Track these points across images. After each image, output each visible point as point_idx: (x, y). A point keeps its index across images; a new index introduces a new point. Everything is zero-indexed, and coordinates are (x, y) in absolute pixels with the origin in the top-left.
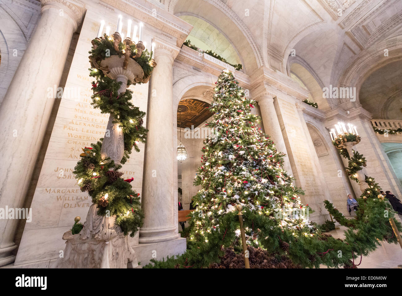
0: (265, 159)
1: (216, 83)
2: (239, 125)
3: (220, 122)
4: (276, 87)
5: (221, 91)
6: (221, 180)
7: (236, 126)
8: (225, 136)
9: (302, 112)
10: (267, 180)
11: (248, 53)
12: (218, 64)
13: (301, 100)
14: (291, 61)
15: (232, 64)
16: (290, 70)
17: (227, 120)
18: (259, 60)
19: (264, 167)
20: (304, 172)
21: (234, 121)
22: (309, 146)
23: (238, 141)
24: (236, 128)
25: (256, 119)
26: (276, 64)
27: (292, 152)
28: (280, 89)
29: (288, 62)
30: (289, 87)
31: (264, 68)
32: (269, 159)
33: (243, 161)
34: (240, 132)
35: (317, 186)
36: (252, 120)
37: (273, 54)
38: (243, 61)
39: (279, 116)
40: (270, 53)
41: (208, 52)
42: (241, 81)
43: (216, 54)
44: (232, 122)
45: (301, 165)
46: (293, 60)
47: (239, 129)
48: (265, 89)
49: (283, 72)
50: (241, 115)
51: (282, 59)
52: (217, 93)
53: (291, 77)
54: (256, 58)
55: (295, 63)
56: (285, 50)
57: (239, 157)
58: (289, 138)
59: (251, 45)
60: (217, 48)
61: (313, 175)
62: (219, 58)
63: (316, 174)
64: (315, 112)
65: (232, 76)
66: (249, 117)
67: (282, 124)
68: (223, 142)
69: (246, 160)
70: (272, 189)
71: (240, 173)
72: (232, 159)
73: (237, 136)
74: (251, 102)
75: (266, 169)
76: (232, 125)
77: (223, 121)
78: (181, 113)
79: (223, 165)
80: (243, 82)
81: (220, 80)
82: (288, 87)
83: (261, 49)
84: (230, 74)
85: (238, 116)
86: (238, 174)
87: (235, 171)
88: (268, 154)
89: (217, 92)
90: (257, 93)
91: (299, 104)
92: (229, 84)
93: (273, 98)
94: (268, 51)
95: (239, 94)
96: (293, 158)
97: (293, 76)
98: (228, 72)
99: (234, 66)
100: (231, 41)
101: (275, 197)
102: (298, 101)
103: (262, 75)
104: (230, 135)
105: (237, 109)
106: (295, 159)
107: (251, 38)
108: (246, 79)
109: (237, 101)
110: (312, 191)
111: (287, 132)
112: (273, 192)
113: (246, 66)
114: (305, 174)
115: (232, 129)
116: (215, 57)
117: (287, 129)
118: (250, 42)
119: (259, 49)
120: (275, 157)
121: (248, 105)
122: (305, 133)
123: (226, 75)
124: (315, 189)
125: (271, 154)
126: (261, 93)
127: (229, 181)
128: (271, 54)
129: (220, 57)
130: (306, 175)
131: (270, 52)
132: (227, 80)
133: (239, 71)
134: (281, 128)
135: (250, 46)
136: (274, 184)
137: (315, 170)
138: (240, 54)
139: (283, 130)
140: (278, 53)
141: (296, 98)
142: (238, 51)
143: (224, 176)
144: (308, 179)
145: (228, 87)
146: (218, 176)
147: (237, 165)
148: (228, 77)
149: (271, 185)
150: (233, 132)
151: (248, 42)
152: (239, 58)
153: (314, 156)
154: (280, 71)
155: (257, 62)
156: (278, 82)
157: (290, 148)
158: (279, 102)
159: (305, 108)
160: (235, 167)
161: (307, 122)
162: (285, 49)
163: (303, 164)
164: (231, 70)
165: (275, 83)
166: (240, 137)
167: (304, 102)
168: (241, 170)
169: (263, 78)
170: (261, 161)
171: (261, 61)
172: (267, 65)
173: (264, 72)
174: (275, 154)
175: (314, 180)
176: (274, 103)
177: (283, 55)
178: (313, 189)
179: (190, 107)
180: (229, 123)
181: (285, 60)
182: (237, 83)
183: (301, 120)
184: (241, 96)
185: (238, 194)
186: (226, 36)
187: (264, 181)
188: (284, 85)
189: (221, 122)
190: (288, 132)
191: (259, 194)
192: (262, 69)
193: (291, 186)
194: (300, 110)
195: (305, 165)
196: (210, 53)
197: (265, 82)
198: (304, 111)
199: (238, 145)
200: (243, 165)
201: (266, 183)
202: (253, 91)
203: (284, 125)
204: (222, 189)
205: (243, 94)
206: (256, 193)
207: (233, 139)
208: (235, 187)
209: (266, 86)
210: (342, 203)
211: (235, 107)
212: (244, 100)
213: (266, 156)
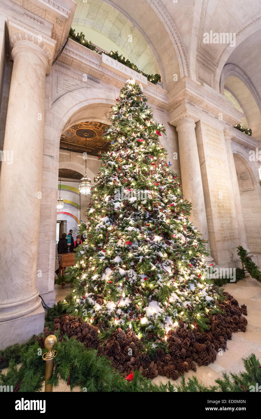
0: (164, 208)
1: (117, 100)
4: (201, 107)
5: (120, 111)
6: (102, 235)
7: (131, 162)
10: (161, 238)
11: (170, 59)
13: (232, 126)
14: (228, 73)
16: (224, 85)
17: (122, 152)
18: (183, 69)
19: (159, 221)
21: (131, 154)
23: (131, 183)
24: (131, 164)
25: (160, 153)
26: (206, 76)
28: (206, 111)
29: (222, 73)
30: (218, 108)
31: (186, 80)
32: (168, 209)
33: (132, 212)
34: (135, 171)
36: (155, 153)
37: (204, 60)
38: (163, 70)
39: (200, 146)
40: (199, 59)
44: (128, 155)
46: (231, 72)
47: (134, 166)
48: (185, 110)
49: (215, 88)
50: (142, 146)
51: (216, 69)
52: (115, 114)
53: (223, 95)
54: (179, 65)
55: (232, 75)
57: (128, 206)
58: (208, 174)
61: (231, 217)
64: (247, 141)
65: (139, 89)
66: (151, 150)
68: (111, 183)
69: (136, 210)
70: (165, 251)
71: (126, 229)
72: (119, 208)
74: (158, 128)
75: (161, 224)
76: (127, 160)
77: (118, 154)
79: (107, 215)
81: (122, 96)
82: (217, 107)
83: (187, 52)
84: (136, 86)
85: (138, 148)
86: (123, 228)
87: (121, 225)
88: (170, 202)
89: (116, 112)
91: (227, 131)
92: (131, 101)
93: (196, 123)
94: (197, 56)
95: (143, 116)
96: (210, 198)
97: (228, 94)
98: (133, 83)
101: (169, 260)
103: (184, 90)
104: (122, 174)
105: (137, 137)
108: (163, 95)
109: (138, 125)
110: (226, 235)
111: (207, 167)
112: (166, 255)
115: (125, 166)
116: (123, 62)
118: (173, 42)
120: (178, 206)
121: (155, 132)
123: (130, 88)
126: (181, 116)
127: (112, 236)
128: (201, 60)
131: (200, 57)
132: (129, 96)
133: (155, 85)
136: (169, 244)
138: (160, 60)
140: (211, 60)
142: (158, 56)
143: (105, 231)
145: (129, 105)
146: (98, 229)
147: (124, 216)
148: (133, 91)
149: (165, 246)
150: (126, 171)
152: (159, 66)
154: (210, 85)
155: (181, 72)
156: (204, 101)
157: (207, 186)
158: (203, 128)
160: (122, 219)
165: (201, 102)
166: (134, 178)
167: (236, 128)
168: (127, 224)
169: (185, 94)
170: (156, 212)
171: (186, 70)
173: (187, 85)
174: (179, 202)
176: (196, 129)
177: (218, 63)
178: (228, 233)
179: (97, 132)
180: (125, 156)
181: (219, 71)
182: (145, 100)
183: (228, 151)
184: (145, 119)
185: (119, 255)
187: (157, 238)
188: (212, 105)
189: (115, 155)
192: (183, 80)
194: (228, 137)
195: (223, 206)
196: (115, 56)
197: (186, 101)
198: (234, 139)
199: (130, 188)
200: (131, 217)
201: (159, 242)
202: (171, 112)
203: (204, 157)
205: (149, 116)
207: (125, 179)
208: (117, 246)
209: (187, 106)
211: (134, 134)
212: (149, 125)
213: (166, 204)
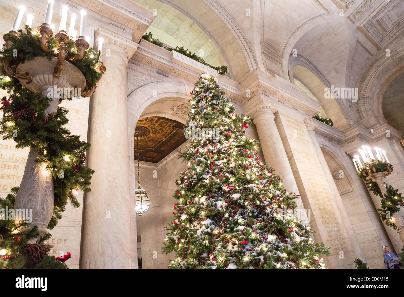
0: (271, 203)
1: (191, 93)
2: (229, 155)
3: (201, 150)
4: (276, 98)
5: (200, 105)
6: (207, 241)
7: (224, 157)
8: (210, 173)
9: (313, 133)
10: (275, 237)
11: (235, 52)
12: (194, 65)
13: (311, 116)
14: (293, 63)
15: (214, 66)
16: (292, 74)
17: (211, 147)
18: (251, 61)
19: (269, 217)
20: (325, 219)
21: (222, 149)
22: (327, 181)
23: (229, 179)
24: (225, 159)
25: (253, 145)
26: (275, 67)
27: (306, 191)
28: (282, 101)
29: (288, 63)
30: (294, 98)
31: (258, 72)
32: (275, 204)
33: (238, 210)
34: (231, 165)
35: (343, 239)
36: (248, 146)
37: (269, 53)
38: (228, 61)
39: (284, 139)
40: (264, 52)
41: (178, 49)
42: (227, 90)
43: (190, 52)
44: (218, 150)
45: (319, 209)
46: (295, 62)
47: (229, 160)
48: (262, 101)
49: (284, 78)
50: (231, 140)
51: (282, 60)
52: (194, 108)
53: (294, 84)
54: (246, 58)
55: (298, 64)
56: (284, 48)
57: (232, 204)
58: (299, 170)
59: (239, 41)
60: (191, 43)
61: (337, 223)
62: (194, 57)
63: (339, 220)
64: (331, 132)
65: (215, 83)
66: (242, 143)
67: (289, 151)
68: (207, 181)
69: (243, 207)
70: (284, 251)
71: (235, 229)
72: (222, 207)
73: (228, 172)
74: (244, 120)
75: (273, 219)
76: (219, 155)
77: (206, 149)
78: (139, 138)
79: (208, 217)
80: (231, 92)
81: (197, 89)
82: (292, 97)
83: (252, 46)
84: (212, 80)
85: (227, 142)
86: (232, 230)
87: (228, 225)
88: (274, 197)
89: (195, 106)
90: (251, 106)
91: (308, 121)
92: (211, 95)
93: (274, 114)
94: (262, 49)
95: (227, 109)
96: (308, 200)
97: (297, 83)
98: (208, 77)
99: (217, 69)
100: (210, 35)
101: (289, 262)
102: (306, 116)
103: (256, 82)
104: (216, 171)
105: (225, 130)
106: (311, 200)
107: (237, 31)
108: (234, 87)
109: (224, 118)
110: (337, 247)
111: (296, 162)
112: (285, 255)
113: (233, 69)
114: (325, 223)
115: (218, 161)
116: (189, 56)
117: (296, 157)
118: (237, 37)
119: (250, 45)
120: (283, 200)
121: (241, 125)
122: (320, 161)
123: (207, 82)
124: (341, 244)
125: (278, 196)
126: (257, 107)
127: (219, 241)
128: (266, 53)
129: (196, 56)
130: (327, 223)
131: (265, 50)
132: (207, 89)
133: (224, 76)
134: (288, 157)
135: (237, 41)
136: (286, 242)
137: (338, 215)
138: (223, 52)
139: (291, 158)
140: (275, 52)
141: (304, 112)
142: (221, 49)
143: (210, 235)
144: (331, 229)
145: (210, 98)
146: (201, 235)
147: (230, 216)
148: (210, 85)
149: (281, 244)
150: (221, 166)
151: (234, 37)
152: (223, 58)
153: (335, 195)
154: (280, 76)
155: (248, 64)
156: (278, 91)
157: (302, 184)
158: (282, 118)
159: (317, 126)
160: (228, 219)
161: (322, 146)
162: (284, 46)
163: (322, 208)
164: (213, 74)
165: (275, 93)
166: (232, 173)
167: (314, 118)
168: (237, 223)
169: (259, 85)
170: (264, 207)
171: (253, 62)
172: (262, 68)
173: (259, 77)
174: (284, 196)
175: (339, 230)
176: (275, 120)
177: (282, 55)
178: (339, 244)
179: (152, 129)
180: (215, 151)
181: (285, 61)
182: (223, 93)
183: (314, 144)
184: (229, 112)
185: (233, 262)
186: (204, 28)
187: (271, 238)
188: (287, 95)
189: (203, 151)
190: (298, 161)
191: (265, 259)
192: (255, 72)
193: (310, 242)
194: (310, 129)
195: (324, 209)
196: (181, 51)
197: (261, 92)
198: (316, 130)
199: (229, 184)
200: (239, 216)
201: (274, 241)
202: (245, 103)
203: (291, 151)
204: (208, 257)
205: (232, 109)
206: (262, 258)
207: (222, 176)
208: (229, 251)
209: (263, 97)
210: (377, 261)
211: (221, 128)
212: (234, 117)
213: (271, 199)
